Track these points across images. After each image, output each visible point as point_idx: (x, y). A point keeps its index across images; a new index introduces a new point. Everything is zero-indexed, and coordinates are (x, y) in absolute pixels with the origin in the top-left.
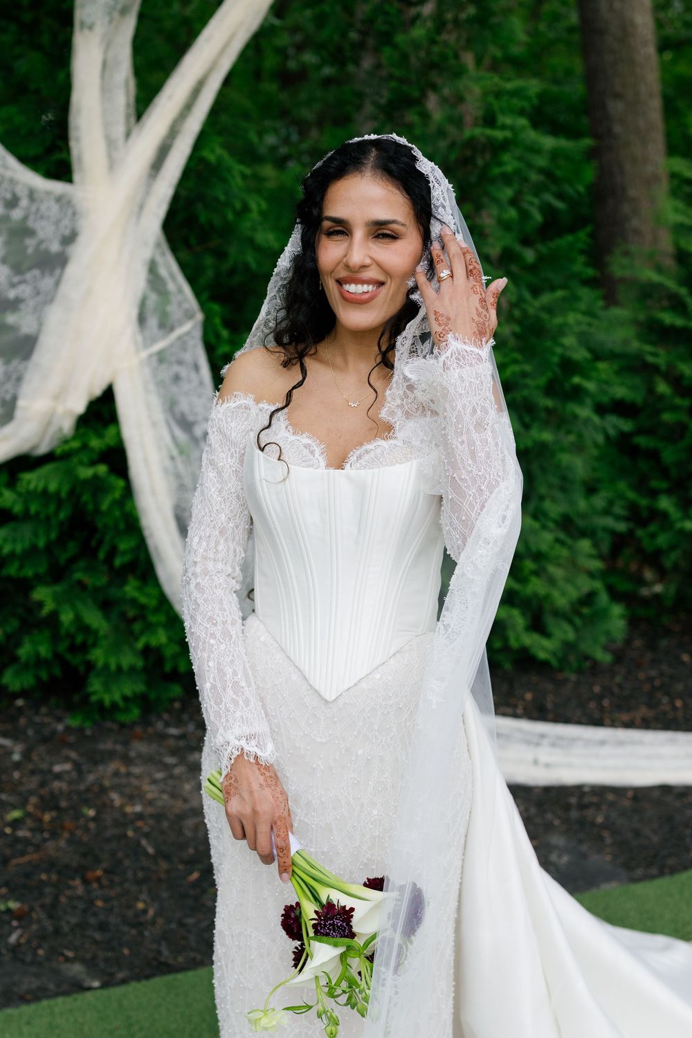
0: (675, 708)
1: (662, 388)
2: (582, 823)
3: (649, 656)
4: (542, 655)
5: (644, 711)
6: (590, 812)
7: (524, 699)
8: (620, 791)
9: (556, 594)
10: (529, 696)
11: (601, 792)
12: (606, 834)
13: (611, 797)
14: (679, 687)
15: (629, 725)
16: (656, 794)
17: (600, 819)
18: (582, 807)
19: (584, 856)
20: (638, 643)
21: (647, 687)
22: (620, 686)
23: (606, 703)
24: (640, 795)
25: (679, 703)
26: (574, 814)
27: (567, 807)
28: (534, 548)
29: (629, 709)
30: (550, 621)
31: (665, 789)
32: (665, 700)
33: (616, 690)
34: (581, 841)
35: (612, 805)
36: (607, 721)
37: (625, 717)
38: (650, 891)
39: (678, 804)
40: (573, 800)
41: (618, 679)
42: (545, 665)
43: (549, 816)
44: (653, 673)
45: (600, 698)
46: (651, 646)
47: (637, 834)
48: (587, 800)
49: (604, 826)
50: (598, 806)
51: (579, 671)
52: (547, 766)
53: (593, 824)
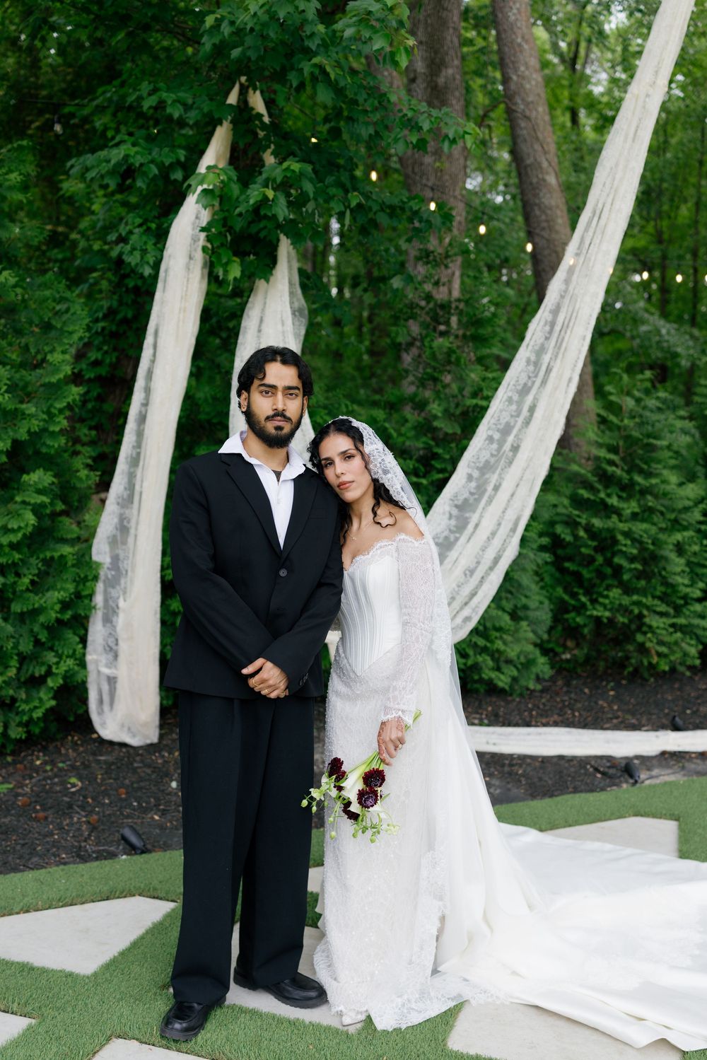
0: (574, 716)
1: (582, 533)
2: (510, 774)
3: (565, 689)
4: (500, 684)
5: (556, 717)
6: (515, 768)
7: (487, 710)
8: (533, 758)
9: (508, 650)
10: (490, 709)
11: (523, 758)
12: (523, 779)
13: (529, 761)
14: (579, 705)
15: (545, 725)
16: (555, 760)
17: (520, 772)
18: (511, 765)
19: (509, 790)
20: (560, 683)
21: (560, 705)
22: (544, 704)
23: (534, 713)
24: (545, 760)
25: (577, 714)
26: (506, 769)
27: (503, 765)
28: (497, 625)
29: (547, 717)
30: (503, 666)
31: (561, 757)
32: (569, 712)
33: (541, 707)
34: (508, 783)
35: (529, 764)
36: (533, 723)
37: (544, 721)
38: (539, 805)
39: (567, 765)
40: (507, 762)
41: (543, 700)
42: (502, 691)
43: (492, 769)
44: (566, 698)
45: (532, 710)
46: (568, 684)
47: (540, 779)
48: (515, 762)
49: (522, 775)
50: (520, 766)
51: (521, 695)
52: (494, 744)
53: (517, 774)
